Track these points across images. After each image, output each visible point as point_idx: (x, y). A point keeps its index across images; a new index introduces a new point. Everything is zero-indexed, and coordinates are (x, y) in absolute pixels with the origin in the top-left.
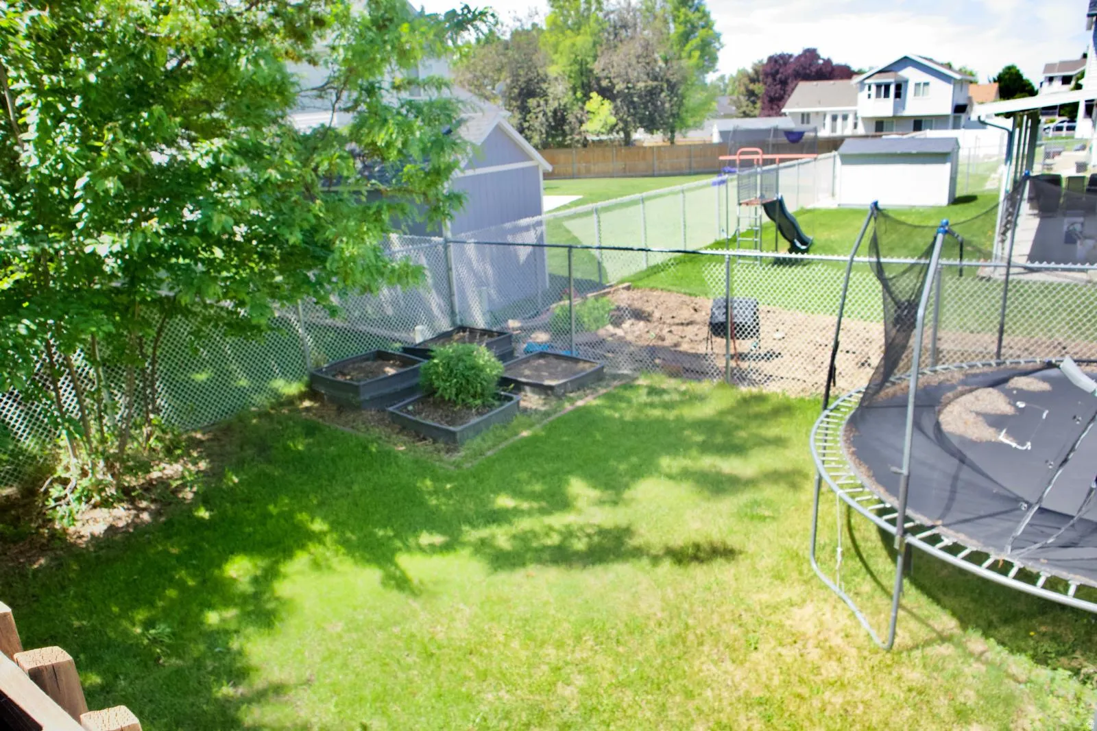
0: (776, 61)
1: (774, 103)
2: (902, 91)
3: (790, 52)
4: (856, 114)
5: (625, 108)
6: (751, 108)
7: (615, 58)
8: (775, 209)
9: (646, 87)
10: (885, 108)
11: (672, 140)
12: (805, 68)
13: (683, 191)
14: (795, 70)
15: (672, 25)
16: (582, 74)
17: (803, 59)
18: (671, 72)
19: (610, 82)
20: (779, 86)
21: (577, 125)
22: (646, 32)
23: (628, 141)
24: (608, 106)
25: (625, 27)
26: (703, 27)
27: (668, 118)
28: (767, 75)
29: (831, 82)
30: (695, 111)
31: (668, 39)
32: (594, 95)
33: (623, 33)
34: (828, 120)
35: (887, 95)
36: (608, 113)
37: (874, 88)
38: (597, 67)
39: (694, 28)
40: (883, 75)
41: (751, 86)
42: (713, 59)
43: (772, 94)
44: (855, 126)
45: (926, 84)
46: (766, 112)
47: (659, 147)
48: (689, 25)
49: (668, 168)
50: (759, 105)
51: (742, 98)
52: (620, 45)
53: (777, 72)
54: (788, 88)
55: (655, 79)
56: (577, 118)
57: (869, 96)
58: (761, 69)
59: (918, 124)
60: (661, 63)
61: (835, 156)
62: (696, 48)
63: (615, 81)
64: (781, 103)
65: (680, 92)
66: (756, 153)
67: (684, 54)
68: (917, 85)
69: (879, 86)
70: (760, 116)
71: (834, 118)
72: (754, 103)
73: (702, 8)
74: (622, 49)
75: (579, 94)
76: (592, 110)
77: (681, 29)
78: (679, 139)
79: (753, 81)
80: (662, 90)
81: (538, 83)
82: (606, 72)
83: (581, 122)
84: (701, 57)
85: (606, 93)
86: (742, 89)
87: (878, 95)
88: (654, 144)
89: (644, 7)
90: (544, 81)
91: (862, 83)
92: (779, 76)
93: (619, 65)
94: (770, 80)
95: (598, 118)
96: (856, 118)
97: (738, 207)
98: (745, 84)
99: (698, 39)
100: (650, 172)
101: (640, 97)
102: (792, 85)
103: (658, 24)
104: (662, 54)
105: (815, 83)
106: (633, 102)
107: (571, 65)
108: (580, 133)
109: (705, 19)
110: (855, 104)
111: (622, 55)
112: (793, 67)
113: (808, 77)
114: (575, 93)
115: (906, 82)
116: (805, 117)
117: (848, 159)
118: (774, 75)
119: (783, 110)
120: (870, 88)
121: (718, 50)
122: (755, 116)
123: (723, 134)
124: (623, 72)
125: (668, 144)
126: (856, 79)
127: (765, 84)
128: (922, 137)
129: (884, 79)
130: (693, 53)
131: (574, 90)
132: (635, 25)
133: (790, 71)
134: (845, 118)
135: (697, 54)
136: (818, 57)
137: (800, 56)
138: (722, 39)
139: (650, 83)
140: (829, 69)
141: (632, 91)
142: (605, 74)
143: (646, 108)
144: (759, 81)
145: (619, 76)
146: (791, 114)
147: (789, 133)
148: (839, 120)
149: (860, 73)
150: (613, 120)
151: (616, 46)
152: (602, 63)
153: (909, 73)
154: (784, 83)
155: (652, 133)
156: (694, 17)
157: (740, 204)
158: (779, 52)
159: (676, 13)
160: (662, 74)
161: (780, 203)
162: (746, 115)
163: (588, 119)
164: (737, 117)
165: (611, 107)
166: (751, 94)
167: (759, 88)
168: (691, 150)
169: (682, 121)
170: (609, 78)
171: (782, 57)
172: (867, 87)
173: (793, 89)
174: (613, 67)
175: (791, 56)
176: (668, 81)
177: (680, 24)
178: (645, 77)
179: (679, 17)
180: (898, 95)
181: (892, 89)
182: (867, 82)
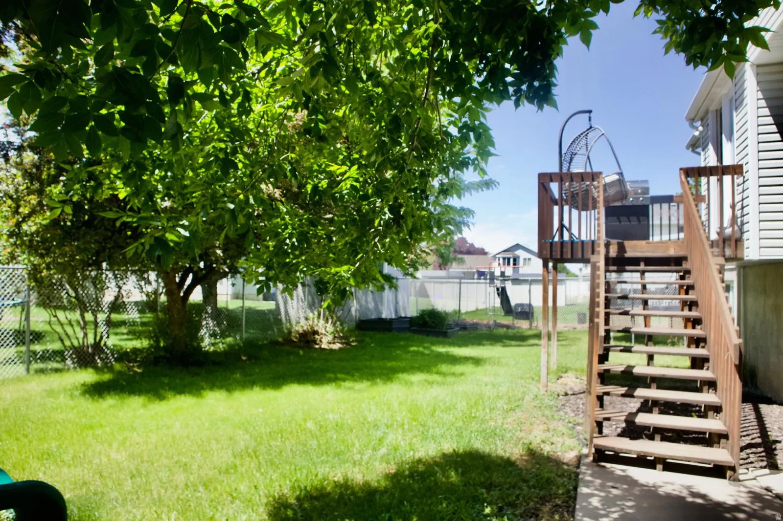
2: (517, 262)
10: (508, 271)
12: (460, 248)
17: (458, 243)
29: (476, 255)
35: (509, 264)
37: (501, 260)
40: (506, 253)
45: (529, 259)
57: (499, 264)
68: (525, 259)
69: (504, 259)
87: (504, 264)
91: (494, 256)
113: (461, 252)
115: (519, 257)
119: (449, 267)
120: (499, 260)
126: (490, 255)
129: (507, 255)
136: (466, 242)
140: (473, 249)
153: (519, 253)
172: (497, 259)
180: (514, 264)
181: (512, 260)
182: (497, 256)
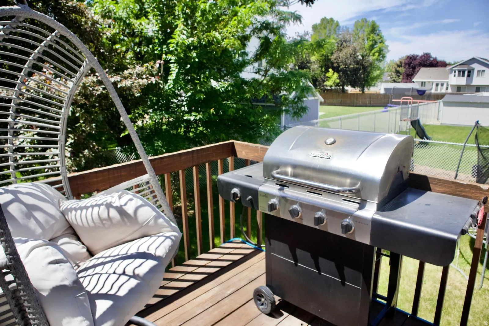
0: (411, 58)
1: (409, 77)
2: (471, 74)
3: (417, 54)
4: (448, 83)
5: (344, 76)
6: (397, 78)
7: (341, 54)
8: (415, 124)
9: (354, 67)
10: (462, 81)
11: (363, 91)
12: (424, 62)
13: (375, 113)
14: (419, 62)
15: (366, 41)
16: (325, 61)
17: (423, 58)
18: (364, 62)
19: (338, 64)
20: (411, 69)
21: (322, 82)
22: (354, 44)
23: (343, 91)
24: (336, 75)
25: (345, 41)
26: (380, 43)
27: (363, 81)
28: (406, 64)
29: (436, 68)
30: (373, 79)
31: (364, 48)
32: (330, 70)
33: (344, 44)
34: (434, 86)
35: (463, 76)
36: (336, 78)
37: (457, 72)
38: (333, 58)
39: (376, 43)
40: (462, 66)
41: (398, 69)
42: (384, 57)
43: (408, 73)
44: (447, 89)
45: (483, 71)
46: (405, 80)
47: (357, 94)
48: (374, 41)
49: (360, 103)
50: (401, 77)
51: (393, 74)
52: (343, 49)
53: (411, 63)
54: (416, 70)
55: (357, 64)
56: (322, 79)
57: (455, 76)
58: (403, 61)
59: (478, 89)
60: (360, 57)
61: (439, 102)
62: (377, 52)
63: (340, 64)
64: (412, 77)
65: (368, 70)
66: (410, 99)
67: (371, 54)
68: (479, 71)
69: (459, 71)
70: (402, 82)
71: (437, 85)
72: (399, 76)
73: (380, 35)
74: (345, 51)
75: (323, 70)
76: (329, 76)
77: (371, 43)
78: (366, 91)
79: (399, 66)
80: (360, 70)
81: (306, 63)
82: (336, 60)
83: (324, 81)
84: (379, 55)
85: (336, 69)
86: (394, 70)
87: (459, 75)
88: (355, 92)
89: (354, 33)
90: (309, 63)
91: (451, 69)
92: (412, 65)
93: (342, 58)
94: (407, 66)
95: (332, 80)
96: (448, 84)
97: (400, 122)
98: (395, 68)
99: (378, 48)
100: (352, 105)
101: (350, 72)
102: (418, 69)
103: (361, 40)
104: (361, 54)
105: (428, 68)
106: (347, 74)
107: (321, 56)
108: (323, 86)
109: (381, 39)
110: (448, 78)
111: (344, 53)
112: (418, 61)
113: (425, 66)
114: (322, 68)
115: (473, 69)
116: (423, 84)
117: (447, 104)
118: (409, 64)
119: (413, 80)
120: (455, 72)
121: (387, 53)
122: (399, 82)
123: (386, 89)
124: (344, 61)
125: (361, 92)
126: (448, 68)
127: (405, 68)
128: (481, 95)
129: (462, 68)
130: (375, 54)
131: (321, 67)
132: (350, 40)
133: (417, 63)
134: (442, 85)
135: (377, 54)
136: (430, 57)
137: (422, 56)
138: (389, 48)
139: (356, 66)
140: (436, 62)
141: (347, 69)
142: (335, 61)
143: (353, 77)
144: (402, 67)
145: (342, 62)
146: (417, 82)
147: (418, 91)
148: (439, 86)
149: (450, 64)
150: (338, 81)
151: (341, 50)
152: (335, 56)
153: (474, 66)
154: (414, 68)
155: (354, 88)
156: (376, 38)
157: (401, 120)
158: (412, 54)
159: (369, 36)
160: (361, 62)
161: (418, 121)
162: (395, 81)
163: (327, 80)
164: (391, 82)
165: (338, 75)
166: (397, 72)
167: (401, 70)
168: (371, 96)
169: (368, 82)
170: (338, 63)
171: (413, 56)
172: (454, 72)
173: (418, 71)
174: (339, 58)
175: (417, 56)
176: (363, 65)
177: (370, 41)
178: (354, 63)
179: (370, 38)
180: (469, 76)
181: (466, 73)
182: (454, 69)
